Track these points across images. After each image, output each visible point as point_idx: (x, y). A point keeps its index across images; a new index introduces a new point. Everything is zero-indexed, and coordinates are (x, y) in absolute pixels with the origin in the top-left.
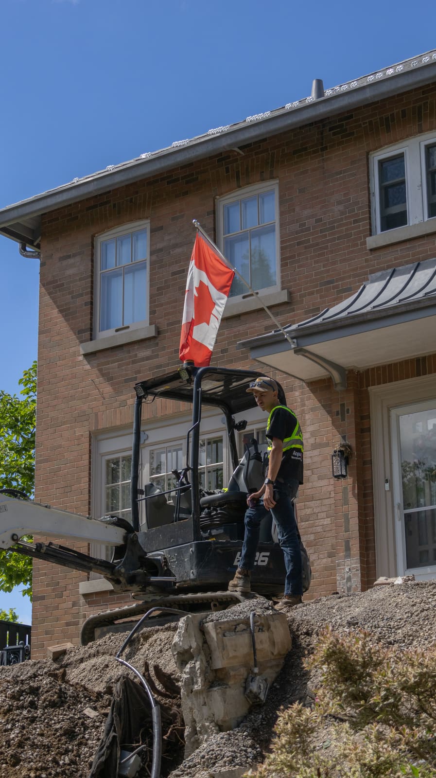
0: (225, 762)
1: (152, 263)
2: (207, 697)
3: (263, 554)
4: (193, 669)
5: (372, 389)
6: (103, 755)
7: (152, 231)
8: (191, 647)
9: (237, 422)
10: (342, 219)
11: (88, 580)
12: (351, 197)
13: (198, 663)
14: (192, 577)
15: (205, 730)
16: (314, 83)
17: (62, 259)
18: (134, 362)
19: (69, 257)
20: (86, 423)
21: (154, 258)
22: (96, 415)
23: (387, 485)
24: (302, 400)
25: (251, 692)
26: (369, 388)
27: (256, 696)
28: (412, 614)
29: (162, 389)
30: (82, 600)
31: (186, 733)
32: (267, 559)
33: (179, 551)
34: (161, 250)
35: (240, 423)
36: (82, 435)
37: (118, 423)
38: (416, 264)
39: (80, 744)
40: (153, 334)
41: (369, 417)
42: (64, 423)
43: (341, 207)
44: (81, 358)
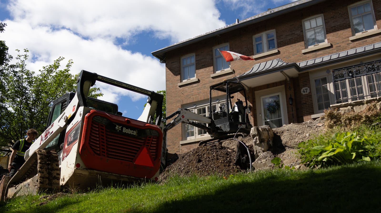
0: (269, 157)
1: (196, 63)
2: (260, 145)
3: (244, 125)
4: (256, 139)
5: (256, 92)
6: (238, 157)
7: (196, 56)
8: (256, 134)
9: (231, 97)
10: (246, 52)
11: (182, 141)
12: (248, 46)
13: (258, 137)
14: (228, 130)
15: (259, 152)
16: (237, 20)
17: (172, 63)
18: (192, 87)
19: (173, 62)
20: (180, 103)
21: (197, 62)
22: (183, 101)
23: (260, 115)
24: (237, 95)
25: (269, 144)
26: (255, 92)
27: (271, 145)
28: (300, 129)
29: (216, 87)
30: (181, 146)
31: (255, 153)
32: (245, 126)
33: (224, 125)
34: (198, 60)
35: (232, 97)
36: (179, 106)
37: (189, 102)
38: (266, 62)
39: (230, 156)
40: (197, 80)
41: (255, 99)
42: (174, 103)
43: (246, 49)
44: (178, 87)
